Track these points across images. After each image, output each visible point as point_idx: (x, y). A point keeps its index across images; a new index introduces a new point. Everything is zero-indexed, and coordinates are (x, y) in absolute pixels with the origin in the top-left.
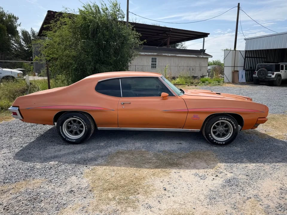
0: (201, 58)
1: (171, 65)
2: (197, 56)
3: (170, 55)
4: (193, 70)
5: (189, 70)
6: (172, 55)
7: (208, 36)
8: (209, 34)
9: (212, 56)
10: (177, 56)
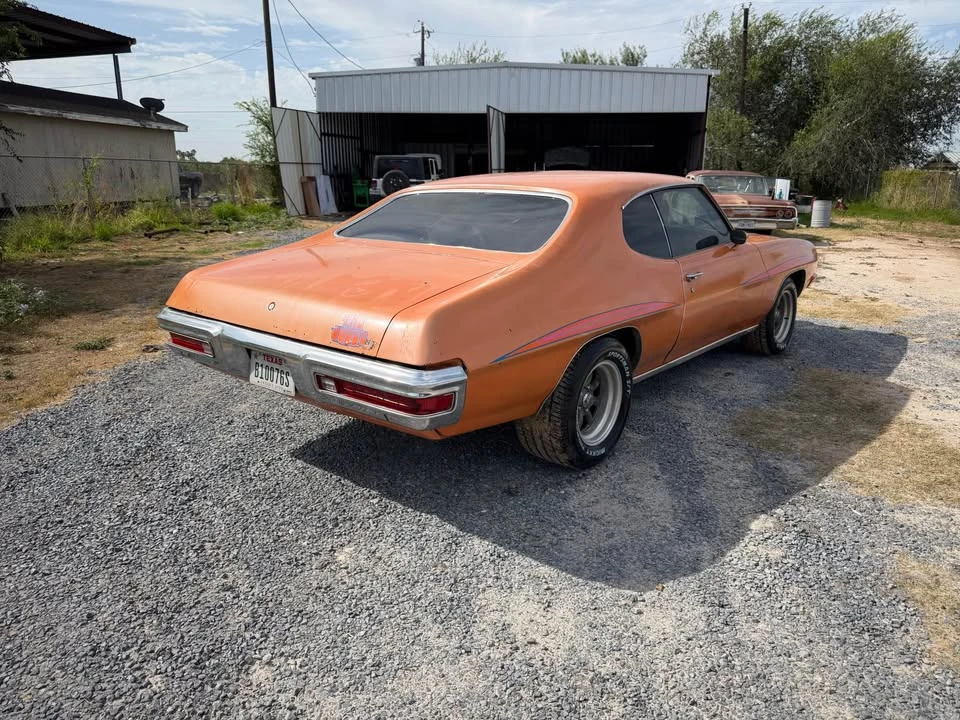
0: (153, 129)
1: (46, 153)
2: (139, 125)
3: (38, 112)
4: (133, 176)
5: (121, 175)
6: (47, 111)
7: (132, 47)
8: (133, 41)
9: (187, 127)
10: (66, 119)
